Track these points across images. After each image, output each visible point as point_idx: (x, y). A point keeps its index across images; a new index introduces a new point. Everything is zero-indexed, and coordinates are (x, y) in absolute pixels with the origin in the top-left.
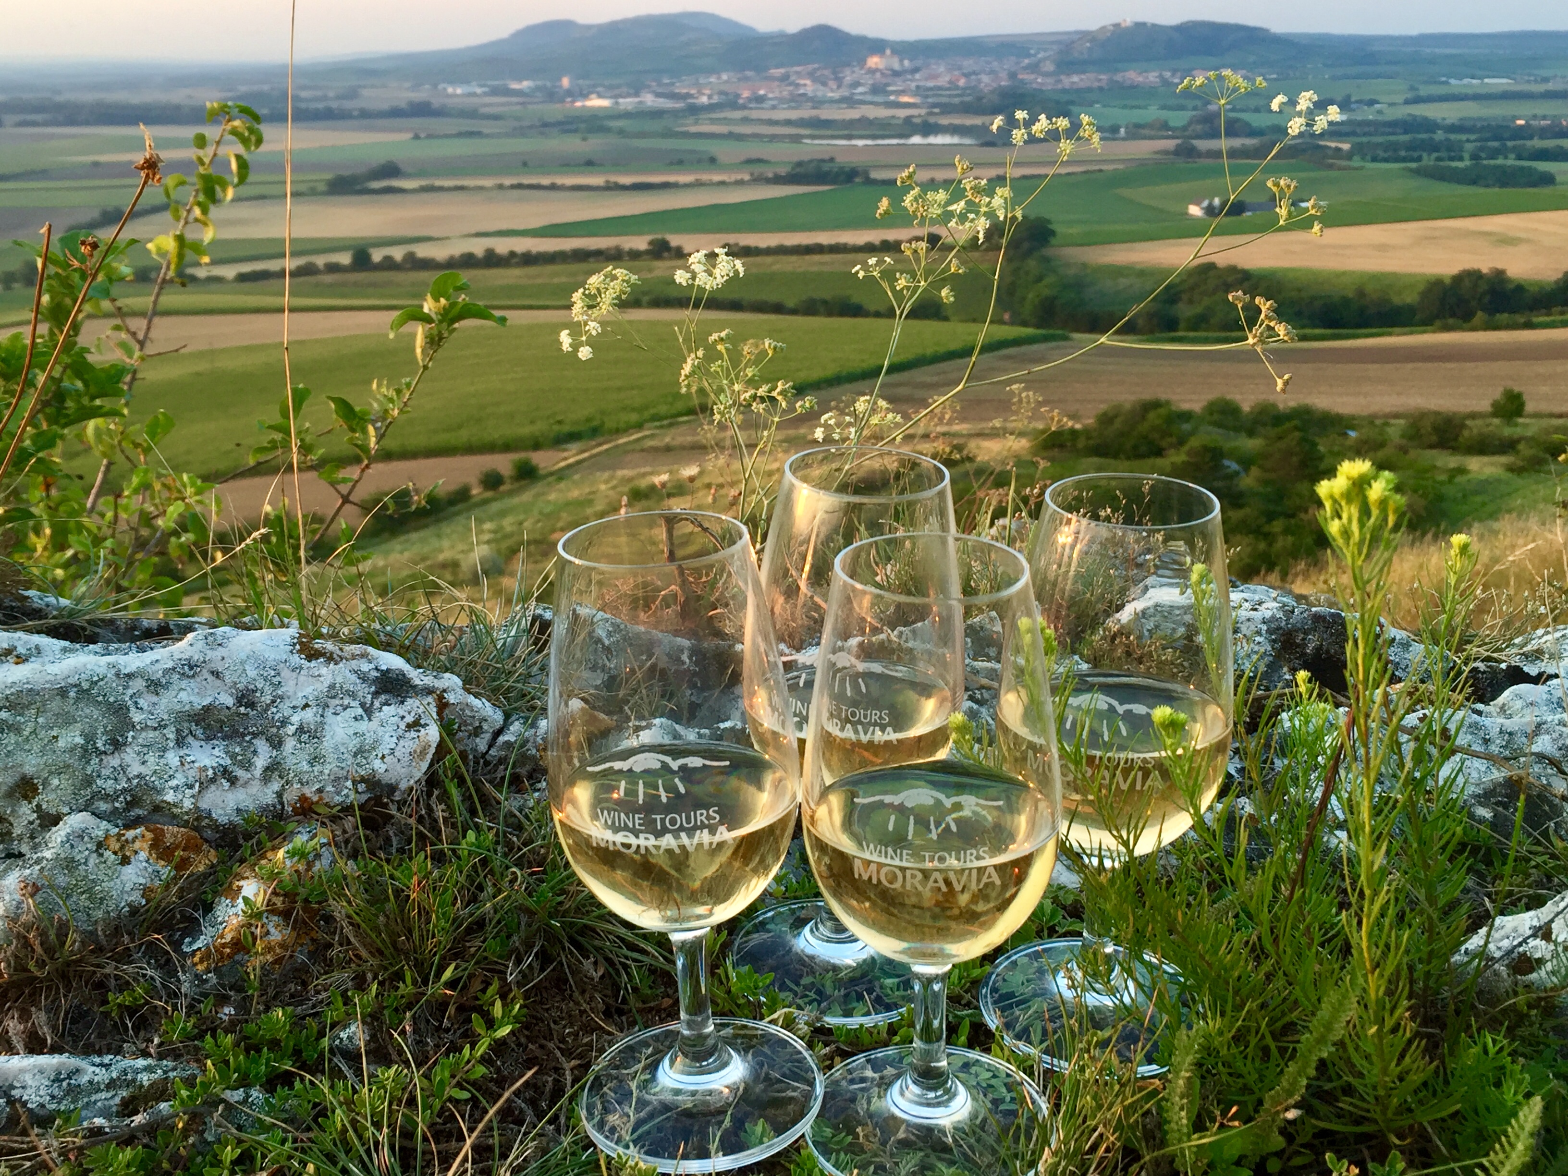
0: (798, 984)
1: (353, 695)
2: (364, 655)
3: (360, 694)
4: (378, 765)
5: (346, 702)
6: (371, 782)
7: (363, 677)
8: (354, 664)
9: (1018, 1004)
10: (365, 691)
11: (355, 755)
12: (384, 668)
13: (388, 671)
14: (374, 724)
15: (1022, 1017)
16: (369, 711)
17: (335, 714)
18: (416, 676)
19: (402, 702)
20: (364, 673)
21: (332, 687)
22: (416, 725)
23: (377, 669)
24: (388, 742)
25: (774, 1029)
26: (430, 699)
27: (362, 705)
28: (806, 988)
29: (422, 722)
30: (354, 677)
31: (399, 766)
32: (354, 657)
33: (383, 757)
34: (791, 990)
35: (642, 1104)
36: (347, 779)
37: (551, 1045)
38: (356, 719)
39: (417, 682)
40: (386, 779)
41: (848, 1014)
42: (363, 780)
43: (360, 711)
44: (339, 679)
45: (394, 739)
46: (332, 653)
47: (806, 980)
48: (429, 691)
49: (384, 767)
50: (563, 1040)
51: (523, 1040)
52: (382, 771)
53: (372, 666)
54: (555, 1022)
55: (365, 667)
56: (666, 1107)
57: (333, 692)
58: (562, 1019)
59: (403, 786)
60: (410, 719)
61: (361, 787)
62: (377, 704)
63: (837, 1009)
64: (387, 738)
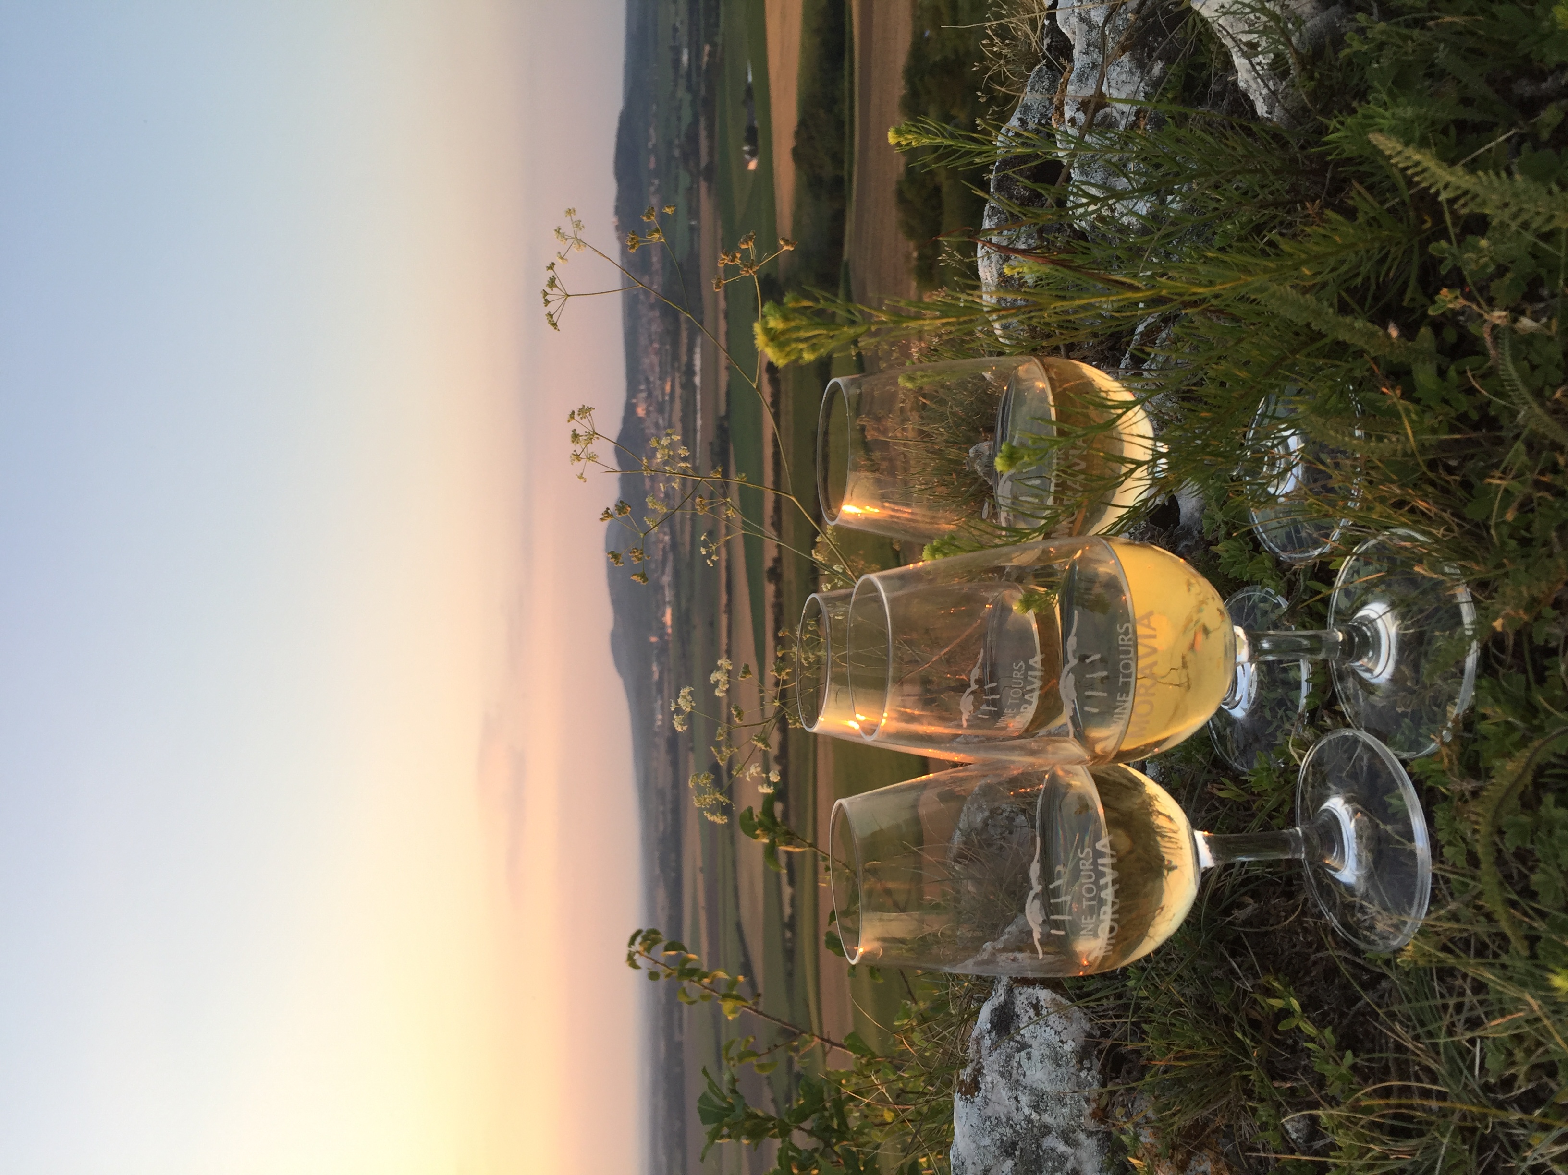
0: (1270, 723)
1: (1010, 1057)
2: (978, 1041)
3: (1009, 1050)
4: (1068, 1047)
5: (1015, 1064)
6: (1083, 1054)
7: (995, 1046)
8: (984, 1052)
9: (1297, 531)
10: (1008, 1047)
11: (1059, 1066)
12: (989, 1026)
13: (991, 1023)
14: (1035, 1043)
15: (1307, 531)
16: (1023, 1046)
17: (1024, 1075)
18: (998, 998)
19: (1018, 1016)
20: (992, 1044)
21: (1002, 1075)
22: (1036, 1007)
23: (990, 1032)
24: (1049, 1034)
25: (1308, 758)
26: (1016, 991)
27: (1019, 1050)
28: (1274, 716)
29: (1034, 1002)
30: (995, 1054)
31: (1070, 1029)
32: (979, 1051)
33: (1061, 1041)
34: (1276, 730)
35: (1366, 896)
36: (1078, 1076)
37: (1313, 957)
38: (1029, 1059)
39: (1002, 998)
40: (1081, 1039)
41: (1298, 686)
42: (1080, 1062)
43: (1023, 1053)
44: (996, 1067)
45: (1048, 1029)
46: (974, 1070)
47: (1268, 714)
48: (1010, 991)
49: (1070, 1042)
50: (1310, 944)
51: (1308, 979)
52: (1073, 1044)
53: (987, 1037)
54: (1294, 946)
55: (987, 1042)
56: (1369, 877)
57: (1007, 1075)
58: (1291, 939)
59: (1087, 1026)
60: (1032, 1013)
61: (1086, 1063)
62: (1018, 1038)
63: (1293, 694)
64: (1046, 1035)
